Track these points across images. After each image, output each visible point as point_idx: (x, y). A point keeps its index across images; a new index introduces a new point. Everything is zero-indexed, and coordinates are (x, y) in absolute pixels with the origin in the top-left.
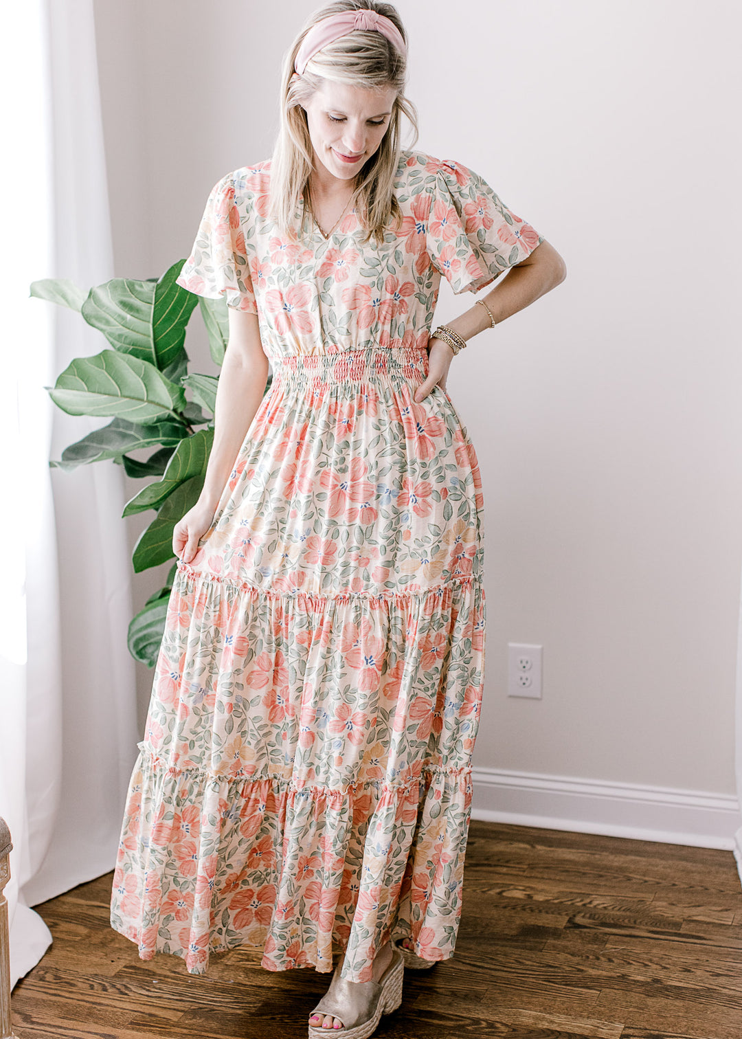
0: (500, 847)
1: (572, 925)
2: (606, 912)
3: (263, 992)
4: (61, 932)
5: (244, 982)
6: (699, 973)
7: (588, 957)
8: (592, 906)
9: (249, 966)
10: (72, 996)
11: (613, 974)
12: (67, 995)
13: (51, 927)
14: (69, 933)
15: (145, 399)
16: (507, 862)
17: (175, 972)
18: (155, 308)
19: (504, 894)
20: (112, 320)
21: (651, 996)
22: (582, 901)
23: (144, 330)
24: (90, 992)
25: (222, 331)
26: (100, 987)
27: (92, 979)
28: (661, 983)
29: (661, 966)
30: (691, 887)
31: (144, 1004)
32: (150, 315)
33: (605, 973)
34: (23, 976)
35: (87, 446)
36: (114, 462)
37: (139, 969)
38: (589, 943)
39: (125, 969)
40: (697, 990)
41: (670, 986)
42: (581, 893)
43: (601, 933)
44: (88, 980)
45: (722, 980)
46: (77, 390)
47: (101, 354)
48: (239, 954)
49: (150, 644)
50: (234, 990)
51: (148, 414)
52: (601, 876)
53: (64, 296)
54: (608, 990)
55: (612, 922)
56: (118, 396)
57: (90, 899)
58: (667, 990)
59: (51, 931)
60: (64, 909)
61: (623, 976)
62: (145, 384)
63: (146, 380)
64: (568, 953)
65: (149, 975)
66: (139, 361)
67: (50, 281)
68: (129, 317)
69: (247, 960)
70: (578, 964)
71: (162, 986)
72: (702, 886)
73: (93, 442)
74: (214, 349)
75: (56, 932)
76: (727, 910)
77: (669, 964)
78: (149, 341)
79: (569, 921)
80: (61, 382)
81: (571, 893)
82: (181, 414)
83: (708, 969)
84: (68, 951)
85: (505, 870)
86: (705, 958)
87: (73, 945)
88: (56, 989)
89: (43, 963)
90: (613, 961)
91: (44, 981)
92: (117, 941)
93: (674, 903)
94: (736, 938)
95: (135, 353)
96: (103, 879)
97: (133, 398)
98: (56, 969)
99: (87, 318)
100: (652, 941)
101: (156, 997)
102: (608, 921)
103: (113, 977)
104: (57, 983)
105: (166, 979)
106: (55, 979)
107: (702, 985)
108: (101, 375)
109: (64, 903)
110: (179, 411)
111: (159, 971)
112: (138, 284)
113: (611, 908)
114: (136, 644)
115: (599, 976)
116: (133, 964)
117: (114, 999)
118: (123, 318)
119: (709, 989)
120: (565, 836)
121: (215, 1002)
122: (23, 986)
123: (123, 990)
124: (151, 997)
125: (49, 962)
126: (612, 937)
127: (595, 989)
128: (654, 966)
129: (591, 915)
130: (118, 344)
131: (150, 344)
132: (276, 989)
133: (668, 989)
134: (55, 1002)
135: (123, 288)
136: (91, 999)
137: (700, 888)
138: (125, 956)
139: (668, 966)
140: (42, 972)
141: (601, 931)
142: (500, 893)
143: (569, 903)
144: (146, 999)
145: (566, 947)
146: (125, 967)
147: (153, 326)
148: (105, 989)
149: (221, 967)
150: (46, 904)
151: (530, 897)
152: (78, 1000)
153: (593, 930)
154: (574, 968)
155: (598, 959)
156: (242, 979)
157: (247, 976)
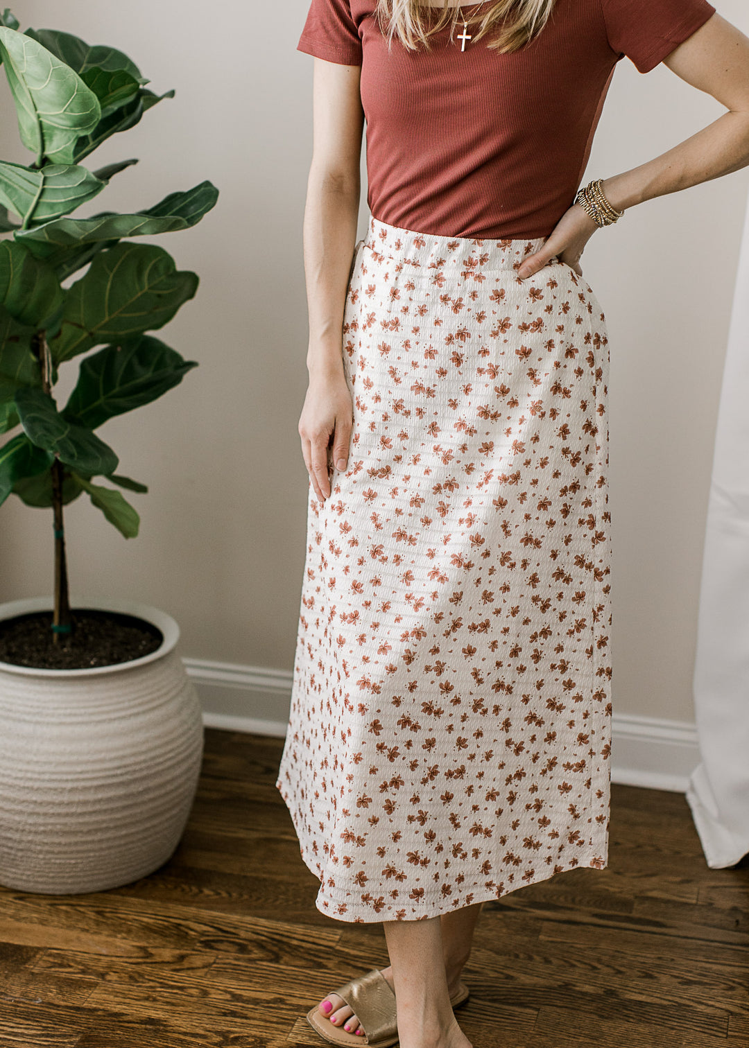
3: (83, 1017)
5: (56, 1002)
6: (664, 979)
7: (517, 956)
9: (63, 975)
11: (551, 983)
21: (606, 1018)
25: (35, 101)
28: (617, 996)
29: (614, 969)
30: (639, 847)
33: (542, 981)
38: (517, 933)
40: (663, 1007)
41: (630, 1001)
43: (531, 918)
45: (695, 991)
48: (50, 955)
54: (548, 1008)
55: (544, 900)
58: (625, 1007)
61: (566, 986)
64: (491, 950)
69: (61, 965)
70: (506, 967)
72: (653, 846)
74: (24, 128)
76: (688, 881)
77: (623, 966)
83: (675, 973)
86: (668, 955)
90: (551, 963)
93: (621, 870)
94: (705, 924)
100: (599, 930)
102: (538, 900)
107: (670, 998)
115: (535, 985)
119: (680, 1005)
121: (16, 1035)
126: (546, 924)
127: (531, 1008)
128: (605, 970)
132: (100, 1013)
133: (627, 1005)
137: (649, 849)
139: (622, 969)
141: (530, 914)
149: (24, 977)
153: (523, 914)
154: (502, 973)
155: (531, 958)
156: (53, 995)
157: (61, 992)
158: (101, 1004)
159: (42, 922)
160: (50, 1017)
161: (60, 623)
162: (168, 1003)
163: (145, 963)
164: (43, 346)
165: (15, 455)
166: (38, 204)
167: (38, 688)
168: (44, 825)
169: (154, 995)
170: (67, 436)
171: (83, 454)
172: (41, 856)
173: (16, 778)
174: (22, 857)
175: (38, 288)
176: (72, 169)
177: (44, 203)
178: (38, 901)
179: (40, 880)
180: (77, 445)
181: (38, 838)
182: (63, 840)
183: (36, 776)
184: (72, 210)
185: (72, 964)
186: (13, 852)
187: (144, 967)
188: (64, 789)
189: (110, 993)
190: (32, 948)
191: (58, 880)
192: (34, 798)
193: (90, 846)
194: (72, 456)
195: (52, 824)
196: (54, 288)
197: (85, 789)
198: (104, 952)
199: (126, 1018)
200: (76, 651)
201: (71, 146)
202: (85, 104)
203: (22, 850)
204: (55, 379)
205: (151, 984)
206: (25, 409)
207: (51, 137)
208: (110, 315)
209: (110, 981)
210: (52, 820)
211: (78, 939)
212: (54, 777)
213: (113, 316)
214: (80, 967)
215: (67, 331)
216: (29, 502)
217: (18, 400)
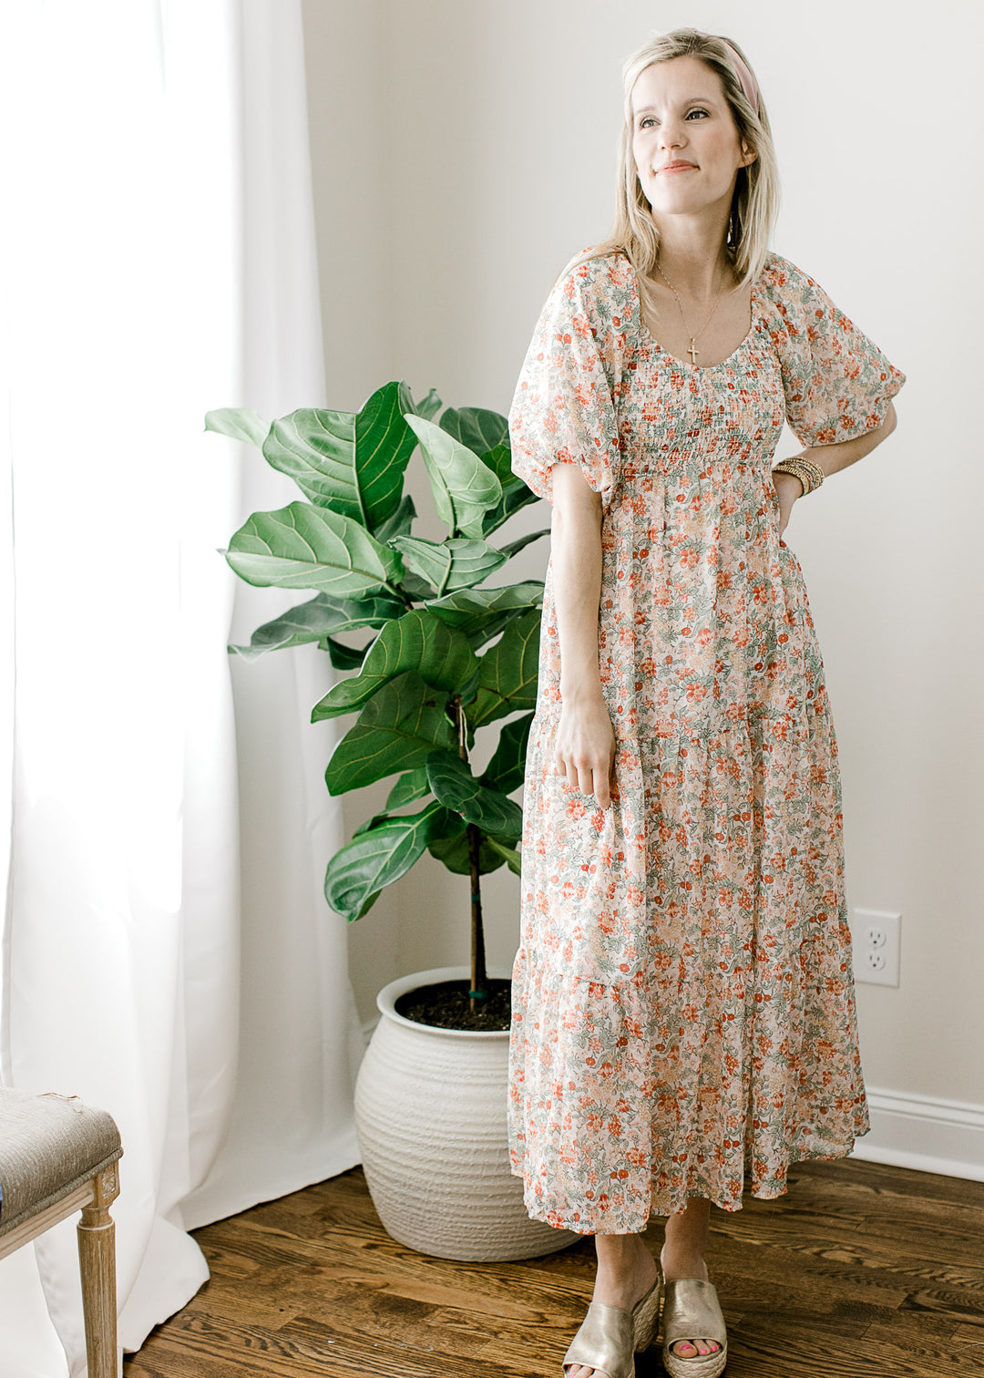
0: (830, 1189)
1: (912, 1305)
2: (962, 1291)
3: (471, 1366)
4: (224, 1265)
5: (448, 1352)
7: (923, 1352)
8: (943, 1280)
9: (458, 1330)
10: (220, 1352)
12: (215, 1351)
13: (211, 1259)
14: (232, 1268)
15: (350, 568)
16: (837, 1210)
17: (359, 1331)
18: (357, 448)
19: (824, 1255)
20: (303, 462)
22: (931, 1272)
23: (345, 477)
24: (245, 1349)
25: (444, 479)
26: (259, 1344)
27: (250, 1332)
31: (310, 1371)
32: (352, 457)
34: (162, 1321)
35: (286, 626)
36: (319, 647)
37: (314, 1323)
38: (929, 1332)
39: (296, 1322)
42: (932, 1262)
43: (949, 1320)
44: (245, 1332)
46: (259, 554)
47: (288, 507)
48: (448, 1312)
49: (352, 890)
50: (432, 1361)
51: (357, 587)
52: (965, 1239)
53: (247, 431)
55: (968, 1305)
56: (313, 562)
57: (267, 1225)
59: (209, 1264)
60: (233, 1235)
62: (347, 547)
63: (349, 541)
64: (898, 1345)
65: (324, 1333)
66: (341, 518)
67: (230, 411)
68: (324, 458)
69: (457, 1322)
70: (907, 1361)
71: (339, 1348)
73: (292, 621)
74: (439, 503)
75: (217, 1265)
78: (354, 491)
79: (907, 1300)
80: (236, 543)
81: (919, 1260)
82: (398, 588)
84: (227, 1291)
85: (832, 1221)
87: (236, 1284)
88: (202, 1342)
89: (192, 1307)
90: (958, 1361)
91: (188, 1330)
92: (292, 1283)
95: (336, 507)
96: (292, 1198)
97: (333, 565)
98: (207, 1315)
99: (271, 460)
101: (328, 1363)
102: (962, 1304)
103: (278, 1331)
104: (204, 1334)
105: (346, 1340)
106: (203, 1329)
108: (288, 534)
109: (235, 1228)
110: (395, 582)
111: (338, 1328)
112: (332, 417)
113: (969, 1285)
114: (334, 891)
116: (307, 1315)
117: (273, 1361)
118: (318, 461)
120: (927, 1179)
122: (162, 1335)
123: (288, 1350)
124: (322, 1362)
125: (199, 1306)
126: (963, 1326)
129: (939, 1293)
130: (315, 495)
131: (356, 495)
132: (486, 1364)
134: (197, 1359)
135: (313, 420)
136: (243, 1359)
138: (299, 1304)
140: (188, 1318)
141: (949, 1316)
142: (818, 1254)
143: (913, 1274)
144: (314, 1363)
145: (896, 1336)
146: (297, 1319)
147: (357, 471)
148: (264, 1348)
149: (420, 1329)
150: (213, 1227)
151: (859, 1261)
152: (227, 1359)
153: (938, 1315)
154: (902, 1366)
155: (937, 1355)
156: (445, 1346)
157: (453, 1344)
158: (489, 1357)
159: (446, 1284)
160: (440, 1363)
161: (477, 989)
162: (554, 1362)
163: (539, 1326)
164: (459, 710)
165: (432, 817)
166: (450, 574)
167: (447, 1048)
168: (450, 1186)
169: (542, 1354)
170: (476, 798)
171: (489, 814)
172: (448, 1219)
173: (424, 1137)
174: (429, 1219)
175: (451, 655)
176: (473, 544)
177: (456, 573)
178: (445, 1266)
179: (447, 1244)
180: (484, 806)
181: (445, 1200)
182: (470, 1203)
183: (442, 1135)
184: (483, 580)
185: (468, 1322)
186: (421, 1213)
187: (537, 1329)
188: (469, 1150)
189: (500, 1349)
190: (432, 1305)
191: (464, 1246)
192: (441, 1158)
193: (495, 1212)
194: (477, 816)
195: (457, 1186)
196: (467, 655)
197: (489, 1151)
198: (501, 1314)
199: (510, 1371)
200: (492, 1017)
201: (480, 519)
202: (486, 482)
203: (429, 1211)
204: (471, 744)
205: (541, 1345)
206: (434, 771)
207: (462, 511)
208: (524, 682)
209: (501, 1339)
210: (456, 1182)
211: (478, 1302)
212: (460, 1137)
213: (527, 683)
214: (475, 1325)
215: (483, 696)
216: (453, 870)
217: (429, 762)
